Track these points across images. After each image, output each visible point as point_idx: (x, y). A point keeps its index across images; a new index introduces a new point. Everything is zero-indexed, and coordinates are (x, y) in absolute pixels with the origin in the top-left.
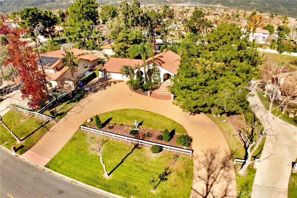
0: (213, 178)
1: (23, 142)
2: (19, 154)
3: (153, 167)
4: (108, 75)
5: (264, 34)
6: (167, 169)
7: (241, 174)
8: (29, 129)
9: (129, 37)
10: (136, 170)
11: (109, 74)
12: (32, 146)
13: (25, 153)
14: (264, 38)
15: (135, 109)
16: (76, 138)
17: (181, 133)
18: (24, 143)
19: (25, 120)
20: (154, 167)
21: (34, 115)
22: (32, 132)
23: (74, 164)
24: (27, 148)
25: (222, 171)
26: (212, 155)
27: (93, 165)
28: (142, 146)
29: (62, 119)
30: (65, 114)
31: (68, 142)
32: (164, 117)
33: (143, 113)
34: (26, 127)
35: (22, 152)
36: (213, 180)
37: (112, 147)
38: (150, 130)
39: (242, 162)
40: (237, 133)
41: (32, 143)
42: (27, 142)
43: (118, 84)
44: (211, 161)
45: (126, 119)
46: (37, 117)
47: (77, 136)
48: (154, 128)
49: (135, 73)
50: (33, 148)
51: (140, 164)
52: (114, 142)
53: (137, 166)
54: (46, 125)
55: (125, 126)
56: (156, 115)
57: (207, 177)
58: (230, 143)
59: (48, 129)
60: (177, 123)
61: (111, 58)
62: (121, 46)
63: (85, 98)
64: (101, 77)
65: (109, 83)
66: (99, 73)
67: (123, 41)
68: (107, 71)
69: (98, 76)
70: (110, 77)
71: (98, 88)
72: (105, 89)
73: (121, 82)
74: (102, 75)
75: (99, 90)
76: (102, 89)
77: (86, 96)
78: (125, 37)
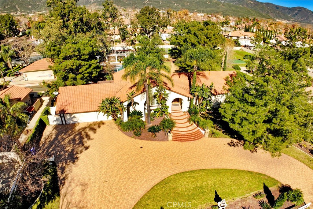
4: (69, 119)
9: (82, 49)
43: (99, 130)
49: (125, 107)
61: (61, 88)
62: (72, 64)
63: (66, 181)
64: (55, 123)
65: (83, 133)
66: (49, 119)
67: (70, 57)
68: (66, 112)
69: (49, 124)
70: (74, 121)
71: (69, 148)
72: (87, 148)
73: (102, 126)
74: (57, 120)
75: (77, 153)
76: (80, 149)
77: (64, 175)
78: (76, 50)
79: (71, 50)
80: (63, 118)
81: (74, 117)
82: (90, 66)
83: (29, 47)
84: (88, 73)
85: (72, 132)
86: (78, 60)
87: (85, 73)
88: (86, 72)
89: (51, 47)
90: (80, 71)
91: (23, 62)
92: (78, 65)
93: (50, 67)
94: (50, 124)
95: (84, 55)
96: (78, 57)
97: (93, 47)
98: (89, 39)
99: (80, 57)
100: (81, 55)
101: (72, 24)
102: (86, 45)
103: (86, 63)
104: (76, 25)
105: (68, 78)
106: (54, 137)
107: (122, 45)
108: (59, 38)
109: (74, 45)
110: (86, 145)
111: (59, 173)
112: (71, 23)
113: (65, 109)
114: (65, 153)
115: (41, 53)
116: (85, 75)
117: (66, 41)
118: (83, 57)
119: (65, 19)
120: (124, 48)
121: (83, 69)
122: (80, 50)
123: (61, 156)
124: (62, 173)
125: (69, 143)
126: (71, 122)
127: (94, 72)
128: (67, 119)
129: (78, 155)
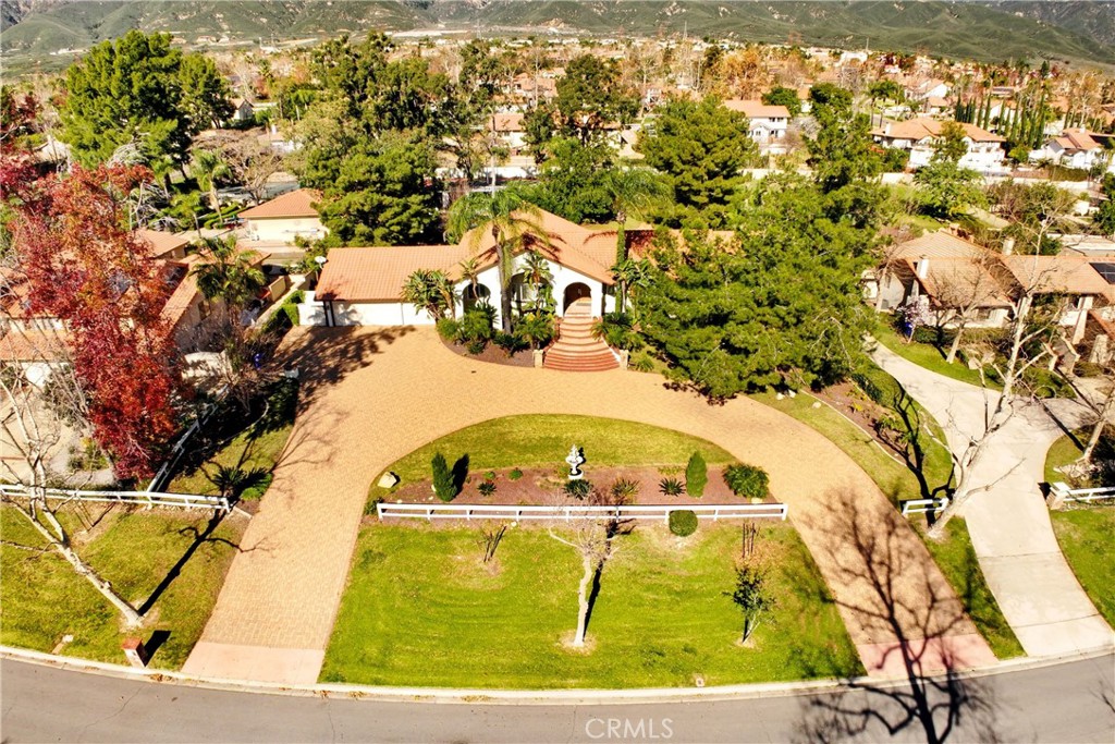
0: (882, 563)
1: (152, 618)
2: (167, 668)
3: (700, 578)
4: (342, 314)
5: (774, 119)
6: (745, 572)
7: (936, 537)
8: (144, 559)
9: (388, 168)
10: (655, 600)
11: (346, 307)
12: (204, 623)
13: (191, 656)
14: (773, 132)
15: (526, 416)
16: (375, 551)
17: (720, 461)
18: (161, 620)
19: (97, 532)
20: (703, 576)
21: (136, 505)
22: (168, 571)
23: (434, 638)
24: (187, 634)
25: (894, 541)
26: (844, 504)
27: (508, 625)
28: (630, 525)
29: (265, 496)
30: (269, 476)
31: (352, 573)
32: (637, 423)
33: (561, 423)
34: (126, 558)
35: (178, 657)
36: (885, 569)
37: (531, 550)
38: (624, 472)
39: (920, 507)
40: (869, 434)
41: (193, 612)
42: (172, 611)
44: (854, 523)
45: (520, 453)
46: (150, 507)
47: (375, 544)
48: (628, 462)
49: (460, 293)
50: (210, 627)
51: (656, 580)
52: (529, 535)
53: (648, 588)
54: (215, 531)
55: (531, 475)
56: (607, 423)
57: (866, 567)
58: (866, 463)
59: (232, 545)
60: (688, 435)
61: (332, 251)
62: (362, 201)
63: (311, 406)
64: (312, 322)
65: (366, 342)
66: (300, 312)
67: (362, 185)
68: (337, 298)
69: (298, 322)
70: (352, 322)
71: (331, 363)
72: (365, 365)
73: (409, 334)
74: (316, 316)
75: (345, 371)
76: (353, 365)
77: (310, 398)
78: (373, 169)
79: (362, 170)
80: (329, 312)
81: (354, 311)
82: (406, 207)
83: (265, 158)
84: (398, 224)
85: (344, 338)
86: (377, 192)
87: (393, 224)
88: (395, 221)
89: (319, 160)
90: (381, 218)
91: (247, 196)
92: (376, 203)
93: (314, 206)
94: (301, 323)
95: (391, 182)
96: (378, 185)
97: (416, 164)
98: (407, 144)
99: (383, 185)
100: (386, 182)
101: (371, 108)
102: (398, 160)
103: (396, 199)
104: (380, 111)
105: (353, 235)
106: (305, 344)
107: (524, 164)
108: (338, 141)
109: (370, 160)
110: (365, 360)
111: (302, 396)
112: (369, 106)
113: (335, 292)
114: (321, 368)
115: (297, 173)
116: (392, 228)
117: (353, 147)
118: (389, 186)
119: (357, 95)
120: (530, 170)
121: (389, 213)
122: (384, 170)
123: (311, 372)
124: (307, 396)
125: (333, 355)
126: (347, 322)
127: (415, 224)
128: (339, 315)
129: (345, 374)
